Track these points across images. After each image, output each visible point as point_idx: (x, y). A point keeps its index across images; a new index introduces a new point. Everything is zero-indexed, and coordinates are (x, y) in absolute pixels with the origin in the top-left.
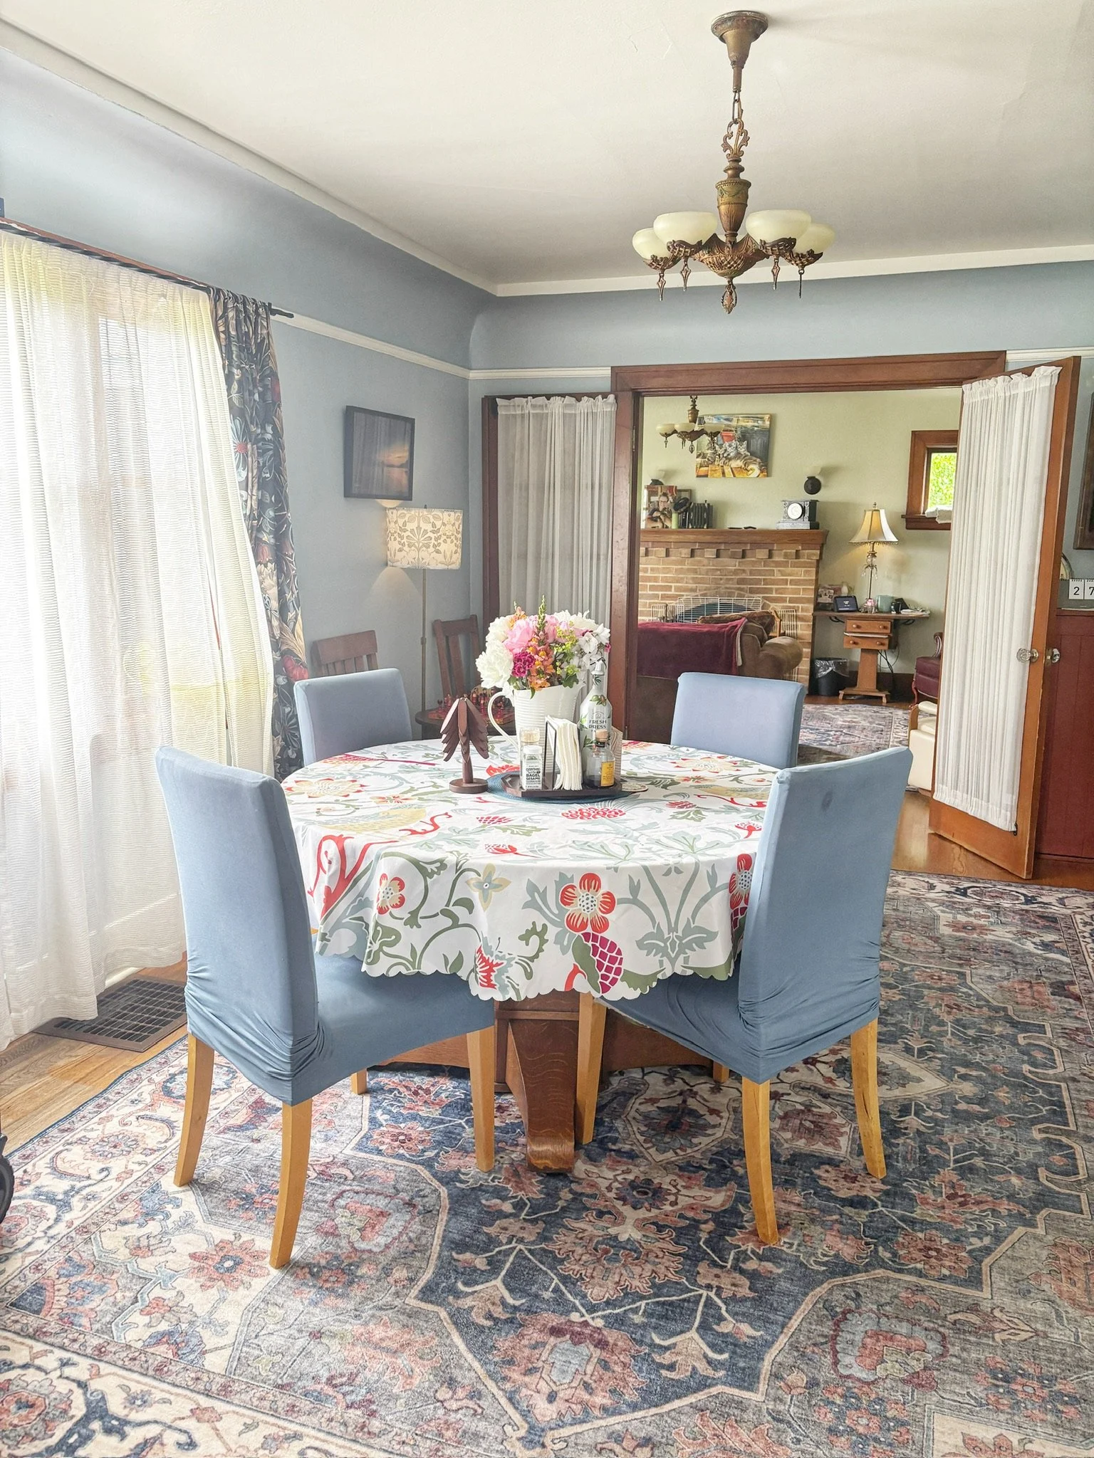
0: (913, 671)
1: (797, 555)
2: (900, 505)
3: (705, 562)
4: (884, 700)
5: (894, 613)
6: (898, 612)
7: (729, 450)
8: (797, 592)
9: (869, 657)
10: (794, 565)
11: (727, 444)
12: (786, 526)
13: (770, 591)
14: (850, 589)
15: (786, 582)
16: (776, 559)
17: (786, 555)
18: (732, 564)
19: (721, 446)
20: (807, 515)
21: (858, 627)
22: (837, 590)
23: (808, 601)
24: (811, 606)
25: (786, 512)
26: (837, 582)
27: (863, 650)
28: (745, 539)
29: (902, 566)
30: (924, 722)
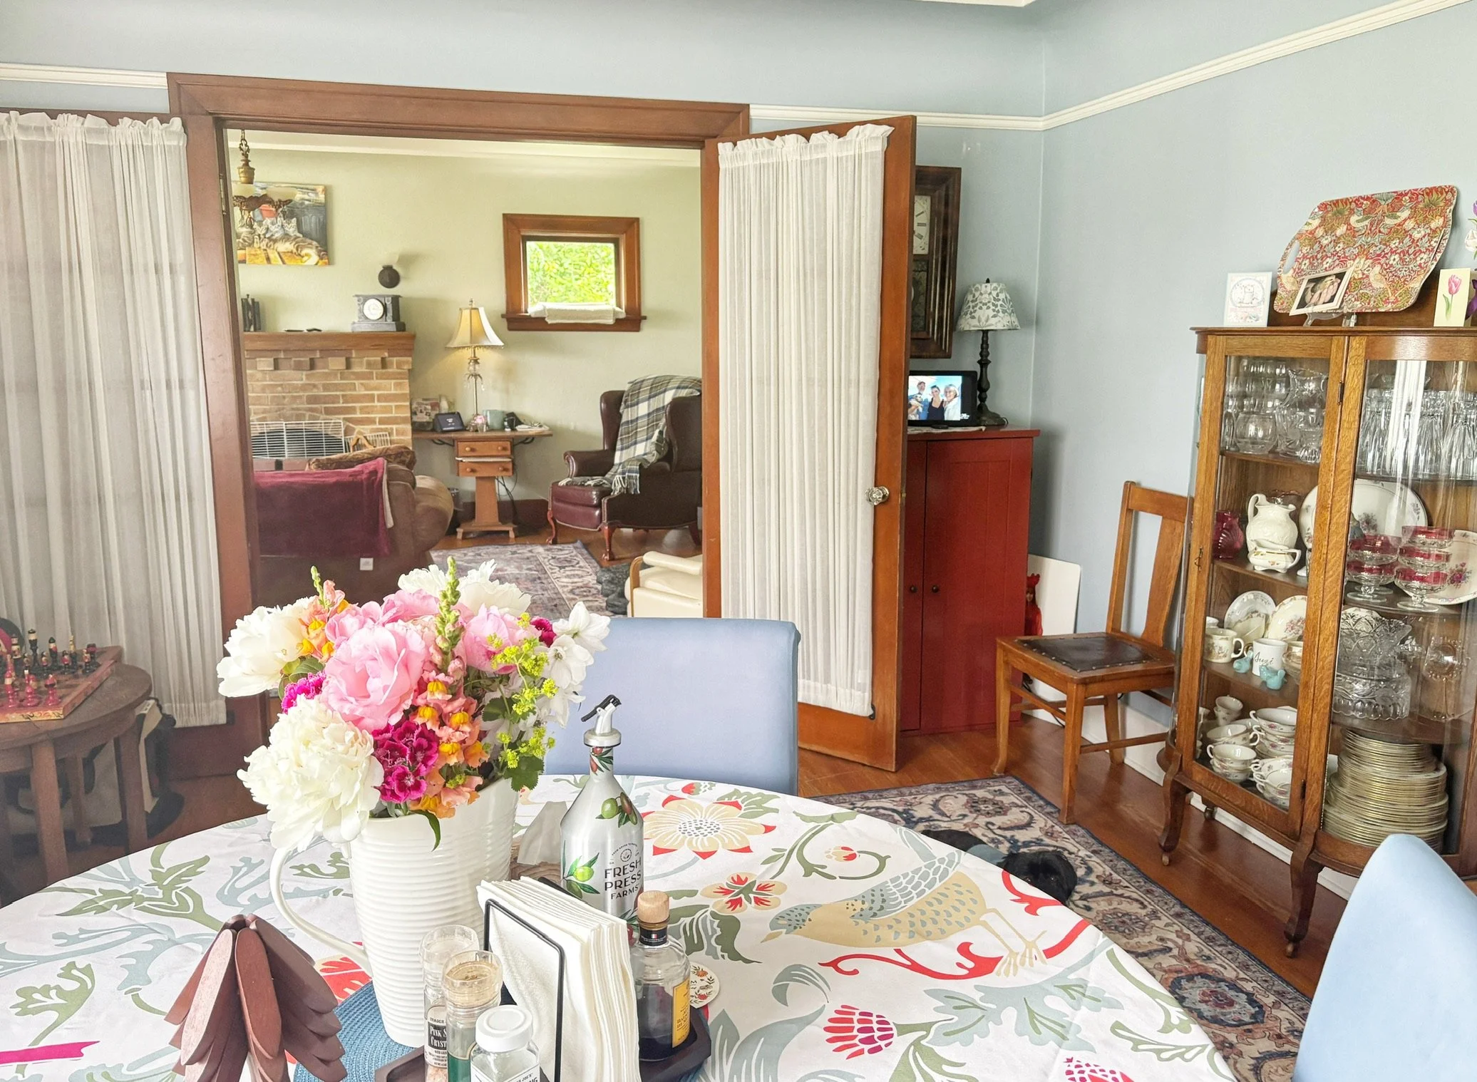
0: (549, 499)
1: (384, 364)
2: (499, 302)
3: (259, 375)
4: (512, 535)
5: (508, 430)
6: (513, 429)
7: (273, 228)
8: (388, 410)
9: (488, 484)
10: (380, 377)
11: (268, 221)
12: (365, 328)
13: (353, 410)
14: (451, 404)
15: (371, 398)
16: (356, 369)
17: (369, 365)
18: (300, 378)
19: (260, 223)
20: (390, 314)
21: (473, 450)
22: (436, 405)
23: (403, 420)
24: (409, 427)
25: (361, 311)
26: (433, 395)
27: (477, 478)
28: (310, 345)
29: (508, 374)
30: (648, 576)
